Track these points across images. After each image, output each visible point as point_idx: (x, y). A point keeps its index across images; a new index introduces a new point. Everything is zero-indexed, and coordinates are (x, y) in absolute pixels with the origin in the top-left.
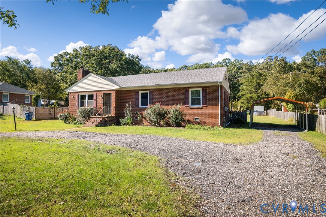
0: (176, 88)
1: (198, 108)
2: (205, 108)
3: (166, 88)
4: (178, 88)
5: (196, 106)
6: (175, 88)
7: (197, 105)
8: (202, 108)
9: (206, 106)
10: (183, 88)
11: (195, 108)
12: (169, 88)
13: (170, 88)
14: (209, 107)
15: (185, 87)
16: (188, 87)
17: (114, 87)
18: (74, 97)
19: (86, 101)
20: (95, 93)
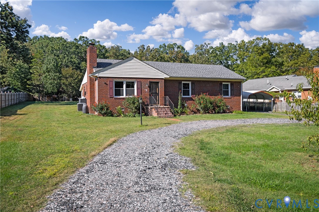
1: (228, 98)
2: (233, 98)
6: (212, 81)
7: (227, 95)
12: (208, 81)
15: (219, 81)
17: (163, 76)
18: (106, 84)
19: (123, 89)
20: (139, 80)
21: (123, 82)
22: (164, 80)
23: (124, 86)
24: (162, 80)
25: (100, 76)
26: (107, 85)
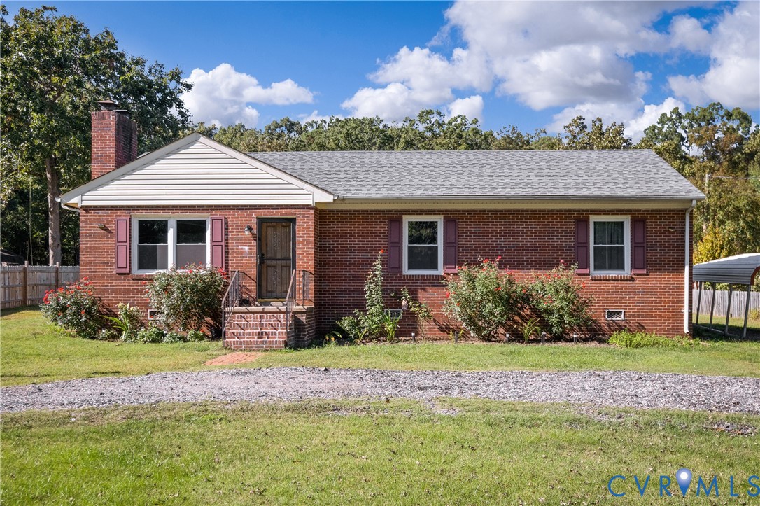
0: (543, 210)
1: (618, 280)
2: (640, 278)
3: (509, 210)
4: (552, 210)
5: (613, 274)
6: (540, 210)
7: (611, 268)
8: (632, 279)
9: (645, 272)
10: (569, 210)
11: (609, 280)
12: (518, 210)
13: (523, 210)
14: (653, 275)
15: (575, 210)
16: (587, 210)
17: (310, 197)
18: (105, 228)
19: (167, 246)
20: (218, 214)
21: (166, 221)
22: (312, 212)
23: (171, 234)
24: (305, 212)
25: (85, 203)
26: (110, 232)
